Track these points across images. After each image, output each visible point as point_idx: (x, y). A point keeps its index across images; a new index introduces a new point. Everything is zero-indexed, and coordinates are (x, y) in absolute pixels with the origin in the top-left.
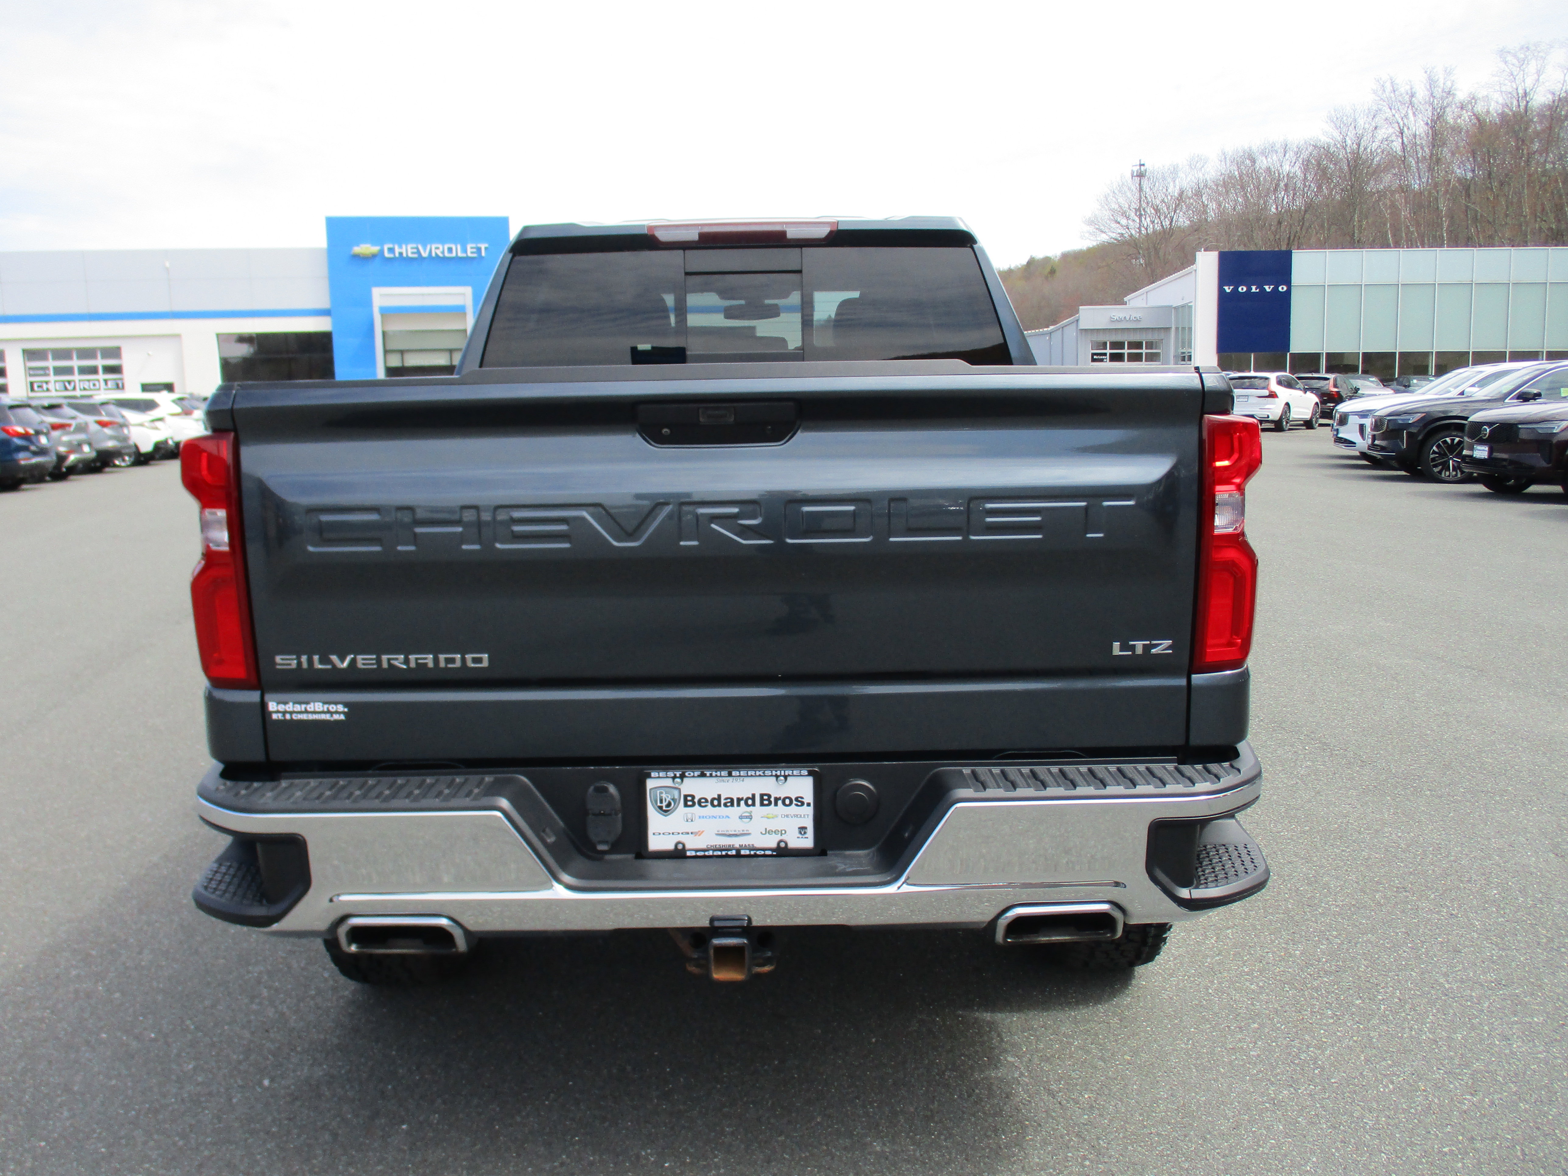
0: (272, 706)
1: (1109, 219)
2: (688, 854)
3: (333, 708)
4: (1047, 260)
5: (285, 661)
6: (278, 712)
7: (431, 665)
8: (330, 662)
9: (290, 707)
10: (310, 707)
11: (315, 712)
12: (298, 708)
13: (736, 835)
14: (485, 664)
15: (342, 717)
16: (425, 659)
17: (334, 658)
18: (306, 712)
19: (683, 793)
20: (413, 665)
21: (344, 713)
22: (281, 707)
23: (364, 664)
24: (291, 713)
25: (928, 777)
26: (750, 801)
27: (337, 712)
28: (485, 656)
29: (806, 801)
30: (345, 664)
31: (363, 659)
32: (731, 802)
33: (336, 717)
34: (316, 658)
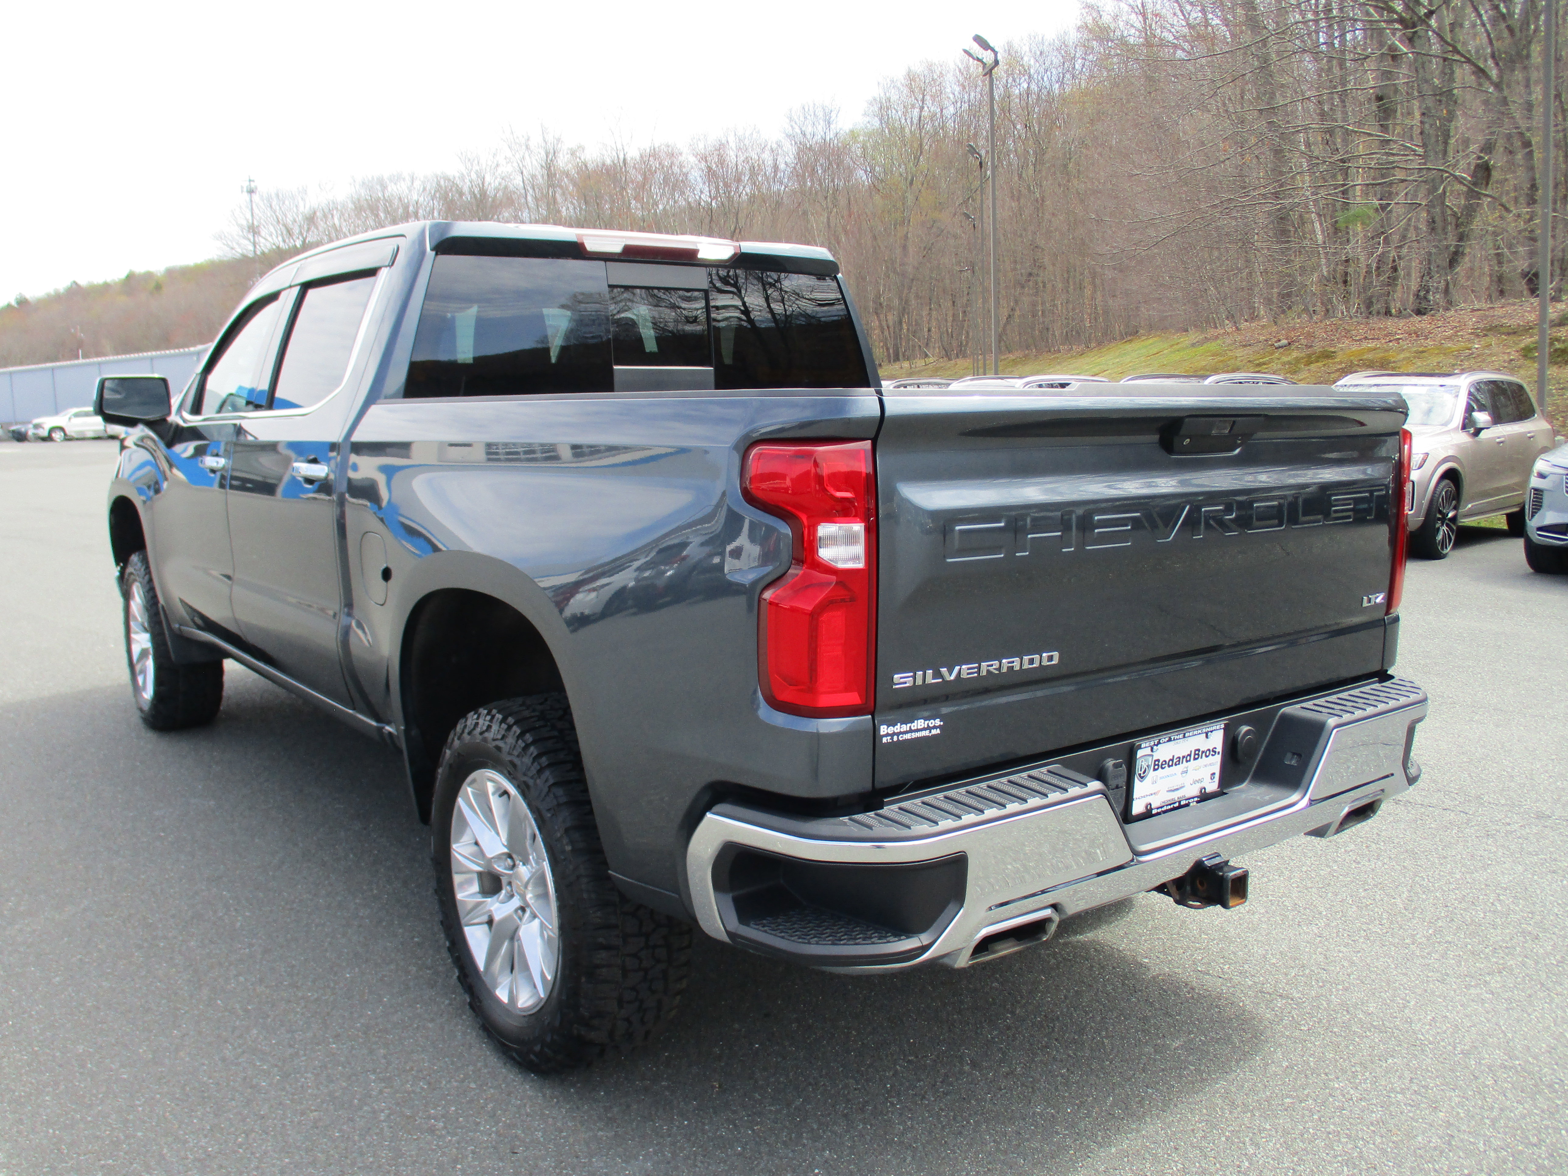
0: (884, 730)
1: (238, 235)
2: (1154, 812)
3: (932, 723)
4: (149, 276)
5: (902, 680)
6: (887, 735)
7: (1017, 668)
8: (942, 677)
9: (898, 728)
10: (915, 725)
11: (918, 730)
12: (905, 728)
13: (1177, 789)
14: (1055, 662)
15: (938, 731)
16: (1013, 662)
17: (944, 670)
18: (911, 731)
19: (1155, 758)
20: (1004, 670)
21: (939, 727)
22: (891, 730)
23: (968, 674)
24: (898, 734)
25: (1277, 717)
26: (1187, 758)
27: (935, 727)
28: (1056, 654)
29: (1217, 750)
30: (952, 678)
31: (969, 669)
32: (1179, 761)
33: (934, 732)
34: (929, 672)
